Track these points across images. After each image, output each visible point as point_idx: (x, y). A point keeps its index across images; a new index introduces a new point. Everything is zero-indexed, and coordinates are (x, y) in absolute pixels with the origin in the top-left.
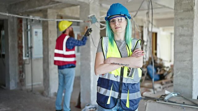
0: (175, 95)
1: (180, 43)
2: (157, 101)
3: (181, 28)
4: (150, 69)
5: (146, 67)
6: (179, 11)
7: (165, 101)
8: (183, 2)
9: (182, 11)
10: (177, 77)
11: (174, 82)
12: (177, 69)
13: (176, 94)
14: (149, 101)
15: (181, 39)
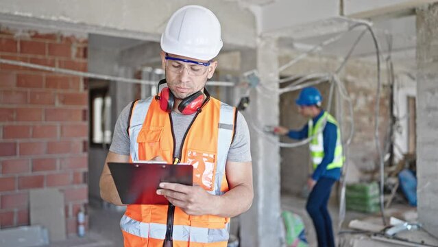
0: (412, 228)
1: (429, 124)
2: (373, 237)
3: (429, 95)
4: (406, 180)
5: (397, 175)
6: (426, 61)
7: (388, 238)
8: (432, 44)
9: (431, 60)
10: (423, 192)
11: (418, 204)
12: (424, 177)
13: (415, 227)
14: (357, 236)
15: (430, 115)
